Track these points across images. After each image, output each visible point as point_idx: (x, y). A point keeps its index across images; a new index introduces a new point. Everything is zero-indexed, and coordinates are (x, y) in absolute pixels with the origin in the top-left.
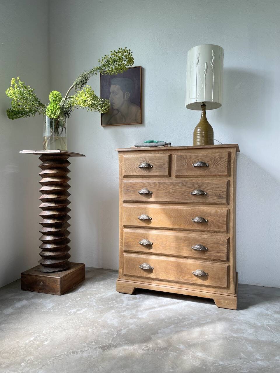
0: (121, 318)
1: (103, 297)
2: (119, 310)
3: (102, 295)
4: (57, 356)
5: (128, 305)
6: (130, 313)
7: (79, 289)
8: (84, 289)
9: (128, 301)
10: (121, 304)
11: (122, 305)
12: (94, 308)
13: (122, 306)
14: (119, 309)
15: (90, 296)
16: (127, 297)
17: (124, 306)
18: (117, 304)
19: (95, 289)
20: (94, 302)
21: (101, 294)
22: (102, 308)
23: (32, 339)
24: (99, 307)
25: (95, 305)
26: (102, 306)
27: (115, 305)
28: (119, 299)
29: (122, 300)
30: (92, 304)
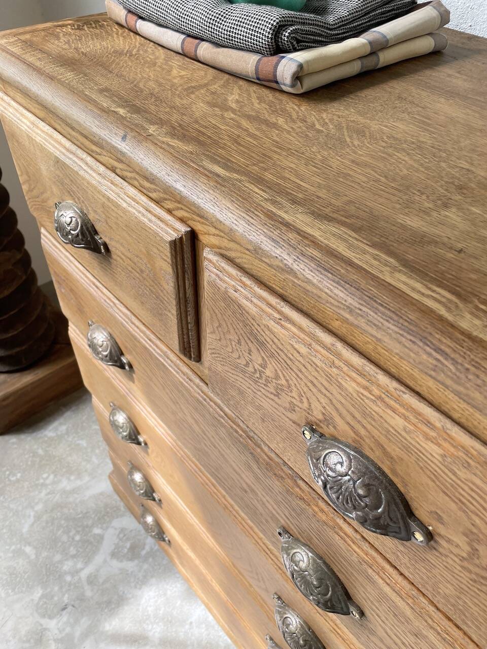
0: (27, 645)
1: (71, 499)
2: (52, 597)
3: (79, 483)
5: (92, 580)
6: (68, 630)
7: (55, 419)
8: (63, 428)
10: (80, 565)
11: (82, 569)
12: (13, 547)
13: (76, 578)
14: (61, 588)
15: (47, 478)
16: (122, 530)
17: (80, 579)
18: (73, 557)
19: (83, 443)
21: (79, 476)
24: (28, 549)
25: (25, 530)
26: (35, 548)
27: (67, 560)
28: (97, 531)
29: (101, 538)
30: (23, 521)
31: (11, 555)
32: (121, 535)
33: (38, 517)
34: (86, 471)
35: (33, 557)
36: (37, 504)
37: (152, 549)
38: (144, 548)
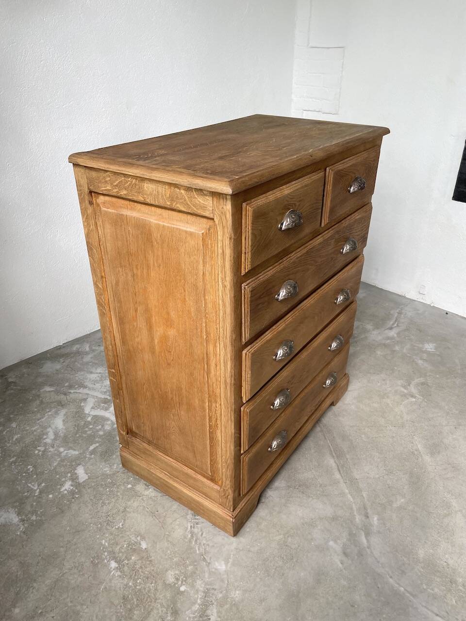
4: (189, 536)
9: (108, 411)
10: (109, 422)
11: (112, 421)
15: (39, 450)
18: (103, 426)
20: (65, 450)
22: (97, 447)
23: (113, 565)
25: (77, 453)
26: (92, 444)
27: (104, 429)
28: (89, 419)
29: (95, 417)
30: (70, 455)
31: (93, 456)
32: (96, 408)
33: (71, 448)
34: (42, 431)
35: (97, 445)
36: (58, 451)
37: (108, 395)
38: (107, 398)
